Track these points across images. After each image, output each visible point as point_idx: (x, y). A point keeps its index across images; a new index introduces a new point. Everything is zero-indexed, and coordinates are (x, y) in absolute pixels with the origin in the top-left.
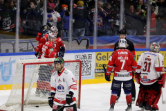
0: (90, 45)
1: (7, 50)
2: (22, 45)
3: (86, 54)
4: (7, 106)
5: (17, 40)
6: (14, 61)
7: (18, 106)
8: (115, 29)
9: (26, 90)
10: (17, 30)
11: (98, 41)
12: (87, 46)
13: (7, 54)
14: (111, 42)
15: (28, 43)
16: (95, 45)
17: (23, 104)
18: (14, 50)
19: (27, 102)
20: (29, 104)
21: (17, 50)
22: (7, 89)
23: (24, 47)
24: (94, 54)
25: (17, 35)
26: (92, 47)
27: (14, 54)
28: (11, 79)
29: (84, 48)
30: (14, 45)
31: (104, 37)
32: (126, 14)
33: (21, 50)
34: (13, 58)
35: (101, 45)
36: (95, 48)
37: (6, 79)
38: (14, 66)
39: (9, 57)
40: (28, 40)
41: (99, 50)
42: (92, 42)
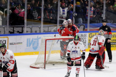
0: (85, 29)
1: (36, 31)
2: (44, 28)
3: (83, 34)
4: (36, 64)
5: (42, 25)
6: (40, 38)
7: (42, 64)
8: (100, 19)
9: (47, 55)
10: (42, 19)
11: (90, 26)
13: (36, 33)
14: (98, 27)
15: (48, 27)
16: (88, 29)
17: (45, 63)
18: (40, 31)
19: (48, 62)
21: (42, 31)
22: (36, 54)
23: (46, 29)
24: (88, 34)
25: (42, 22)
26: (87, 30)
27: (40, 33)
28: (38, 48)
29: (82, 30)
30: (40, 28)
31: (94, 24)
32: (107, 10)
33: (44, 31)
34: (40, 36)
35: (92, 29)
37: (35, 48)
38: (40, 41)
39: (37, 35)
40: (48, 25)
41: (91, 31)
42: (87, 27)
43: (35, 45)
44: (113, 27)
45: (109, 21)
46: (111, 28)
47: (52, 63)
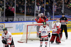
0: (52, 19)
1: (21, 20)
3: (50, 22)
4: (21, 40)
5: (25, 16)
6: (24, 24)
7: (25, 40)
8: (60, 13)
9: (28, 35)
10: (25, 13)
11: (55, 17)
12: (51, 19)
13: (21, 21)
14: (59, 18)
16: (53, 19)
17: (27, 39)
18: (24, 20)
20: (29, 40)
21: (25, 20)
22: (21, 34)
23: (28, 19)
24: (53, 22)
25: (25, 15)
27: (24, 21)
28: (23, 30)
29: (50, 20)
30: (24, 18)
31: (57, 16)
32: (65, 8)
33: (26, 20)
34: (24, 23)
36: (53, 20)
37: (21, 30)
38: (24, 26)
39: (22, 23)
40: (29, 17)
41: (55, 20)
42: (52, 18)
43: (21, 29)
44: (68, 18)
45: (66, 14)
46: (67, 18)
47: (31, 39)
